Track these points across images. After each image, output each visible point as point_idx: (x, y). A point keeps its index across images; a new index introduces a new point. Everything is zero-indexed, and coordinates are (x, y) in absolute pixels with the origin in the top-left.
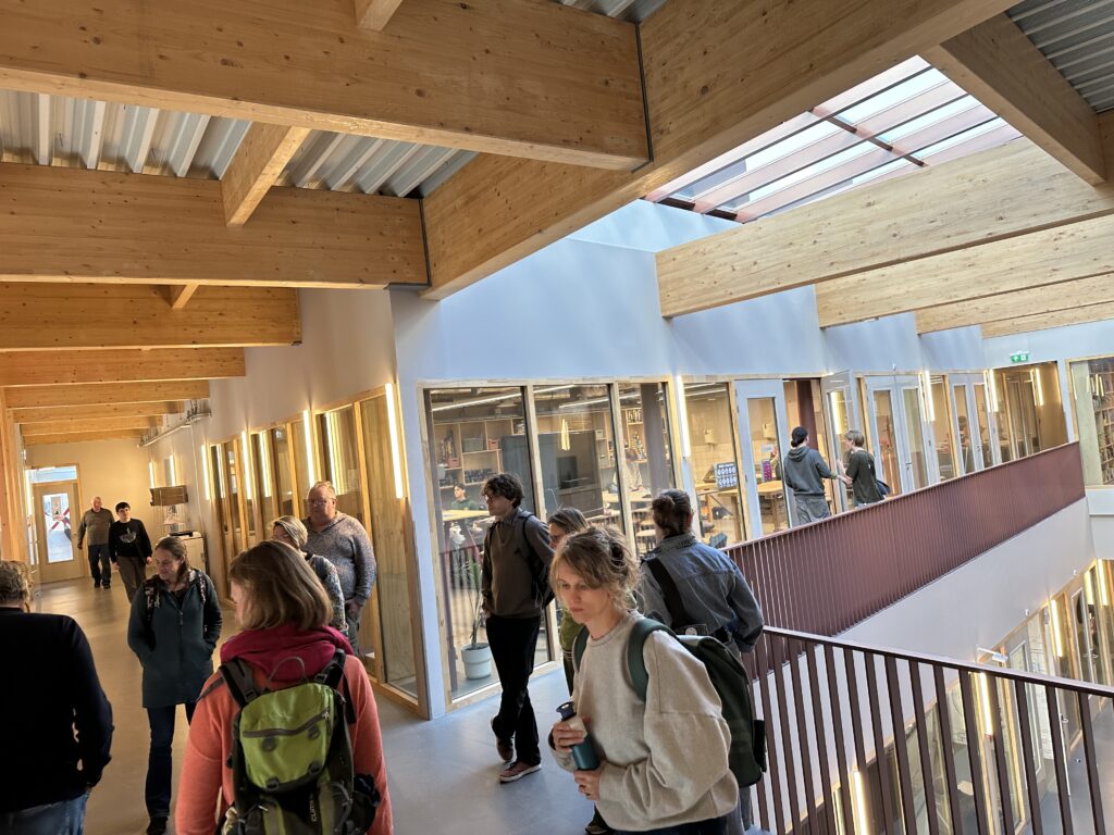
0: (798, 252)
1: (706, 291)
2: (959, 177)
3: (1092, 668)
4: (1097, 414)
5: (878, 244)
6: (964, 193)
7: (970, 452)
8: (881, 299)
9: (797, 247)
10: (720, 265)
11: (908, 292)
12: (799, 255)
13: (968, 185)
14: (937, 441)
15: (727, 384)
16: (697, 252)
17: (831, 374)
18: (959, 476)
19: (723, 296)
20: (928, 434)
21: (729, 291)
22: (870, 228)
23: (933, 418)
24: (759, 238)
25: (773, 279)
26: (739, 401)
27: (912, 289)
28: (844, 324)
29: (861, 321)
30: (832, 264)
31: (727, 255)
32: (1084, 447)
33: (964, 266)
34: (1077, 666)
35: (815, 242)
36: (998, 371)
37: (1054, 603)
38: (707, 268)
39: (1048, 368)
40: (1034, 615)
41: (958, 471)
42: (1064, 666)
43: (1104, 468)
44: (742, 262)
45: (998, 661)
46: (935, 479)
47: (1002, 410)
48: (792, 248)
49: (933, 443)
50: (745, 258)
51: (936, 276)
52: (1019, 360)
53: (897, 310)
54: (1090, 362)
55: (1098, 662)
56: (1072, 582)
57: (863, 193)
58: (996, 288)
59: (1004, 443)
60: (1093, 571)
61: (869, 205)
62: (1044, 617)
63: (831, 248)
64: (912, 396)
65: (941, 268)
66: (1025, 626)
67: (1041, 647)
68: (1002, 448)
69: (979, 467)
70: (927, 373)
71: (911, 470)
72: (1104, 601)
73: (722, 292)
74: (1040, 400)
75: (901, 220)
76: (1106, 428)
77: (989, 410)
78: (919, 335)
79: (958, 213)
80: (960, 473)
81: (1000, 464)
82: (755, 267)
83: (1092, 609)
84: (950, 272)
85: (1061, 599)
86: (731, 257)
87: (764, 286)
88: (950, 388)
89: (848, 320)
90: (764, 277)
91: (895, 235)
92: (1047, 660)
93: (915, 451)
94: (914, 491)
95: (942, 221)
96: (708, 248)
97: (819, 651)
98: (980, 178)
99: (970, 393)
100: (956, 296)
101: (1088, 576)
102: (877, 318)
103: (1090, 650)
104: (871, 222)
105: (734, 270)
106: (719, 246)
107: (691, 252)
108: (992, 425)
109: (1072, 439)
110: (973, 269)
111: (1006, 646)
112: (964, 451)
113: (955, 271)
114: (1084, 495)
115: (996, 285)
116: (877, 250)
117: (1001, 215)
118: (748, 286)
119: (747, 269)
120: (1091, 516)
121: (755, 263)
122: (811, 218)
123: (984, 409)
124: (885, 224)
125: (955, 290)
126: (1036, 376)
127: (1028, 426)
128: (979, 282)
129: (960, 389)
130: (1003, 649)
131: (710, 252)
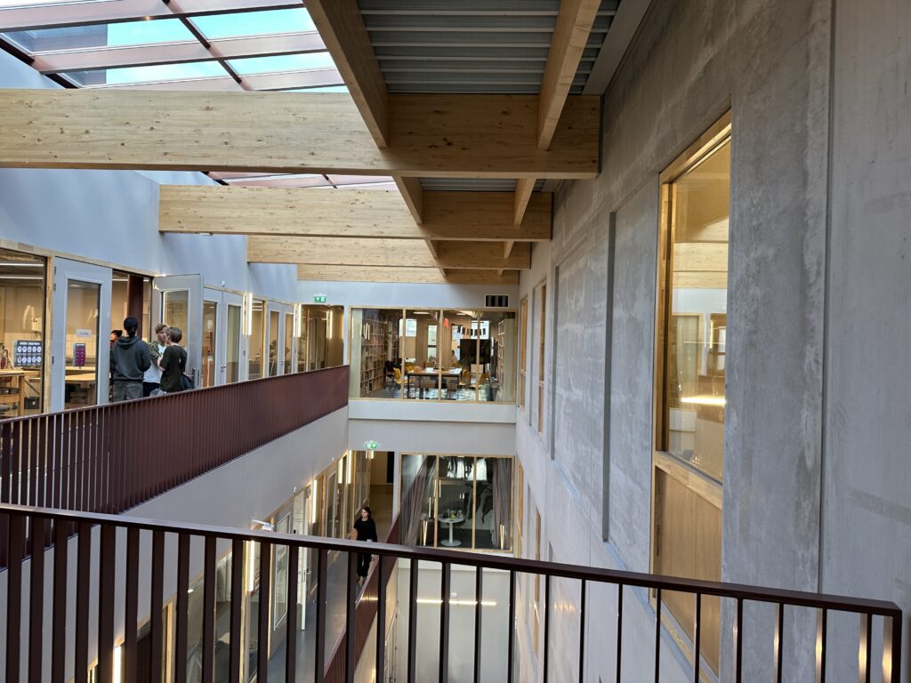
0: (134, 133)
1: (25, 146)
2: (285, 109)
3: (333, 530)
4: (363, 347)
5: (212, 147)
6: (288, 124)
7: (275, 365)
8: (217, 218)
9: (132, 128)
10: (47, 124)
11: (240, 217)
12: (135, 137)
13: (292, 118)
14: (250, 354)
15: (45, 259)
16: (22, 102)
17: (164, 275)
18: (264, 377)
19: (46, 157)
20: (245, 346)
21: (56, 153)
22: (205, 131)
23: (250, 333)
24: (95, 108)
25: (104, 154)
26: (58, 280)
27: (244, 215)
28: (182, 232)
29: (196, 233)
30: (166, 154)
31: (58, 115)
32: (352, 369)
33: (287, 207)
34: (324, 528)
35: (152, 128)
36: (305, 307)
37: (315, 482)
38: (31, 122)
39: (339, 310)
40: (300, 492)
41: (264, 373)
42: (315, 529)
43: (361, 386)
44: (73, 127)
45: (267, 530)
46: (244, 377)
47: (304, 336)
48: (127, 128)
49: (247, 354)
50: (76, 124)
51: (264, 209)
52: (320, 301)
53: (229, 230)
54: (365, 310)
55: (338, 526)
56: (330, 467)
57: (204, 96)
58: (308, 230)
59: (301, 362)
60: (345, 459)
61: (208, 108)
62: (307, 492)
63: (167, 139)
64: (235, 310)
65: (269, 204)
66: (292, 501)
67: (302, 517)
68: (299, 365)
69: (280, 372)
70: (251, 295)
71: (225, 373)
72: (349, 481)
73: (46, 153)
74: (330, 335)
75: (233, 131)
76: (367, 358)
77: (294, 335)
78: (249, 263)
79: (281, 139)
80: (265, 374)
81: (296, 372)
82: (87, 136)
83: (341, 487)
84: (275, 208)
85: (320, 480)
86: (61, 119)
87: (93, 157)
88: (267, 313)
89: (185, 229)
90: (95, 149)
91: (226, 143)
92: (304, 525)
93: (231, 361)
94: (225, 384)
95: (267, 142)
96: (35, 102)
97: (96, 531)
98: (301, 115)
99: (282, 319)
100: (277, 229)
101: (341, 462)
102: (211, 233)
103: (334, 516)
104: (208, 125)
105: (62, 132)
106: (50, 103)
107: (14, 100)
108: (295, 347)
109: (345, 363)
110: (292, 211)
111: (276, 518)
112: (271, 364)
113: (279, 208)
114: (346, 404)
115: (308, 228)
116: (209, 152)
117: (312, 151)
118: (77, 153)
119: (78, 135)
120: (350, 419)
121: (87, 132)
122: (152, 104)
123: (292, 335)
124: (220, 130)
125: (278, 224)
126: (330, 315)
127: (319, 353)
128: (296, 223)
129: (274, 315)
130: (272, 520)
131: (37, 106)
